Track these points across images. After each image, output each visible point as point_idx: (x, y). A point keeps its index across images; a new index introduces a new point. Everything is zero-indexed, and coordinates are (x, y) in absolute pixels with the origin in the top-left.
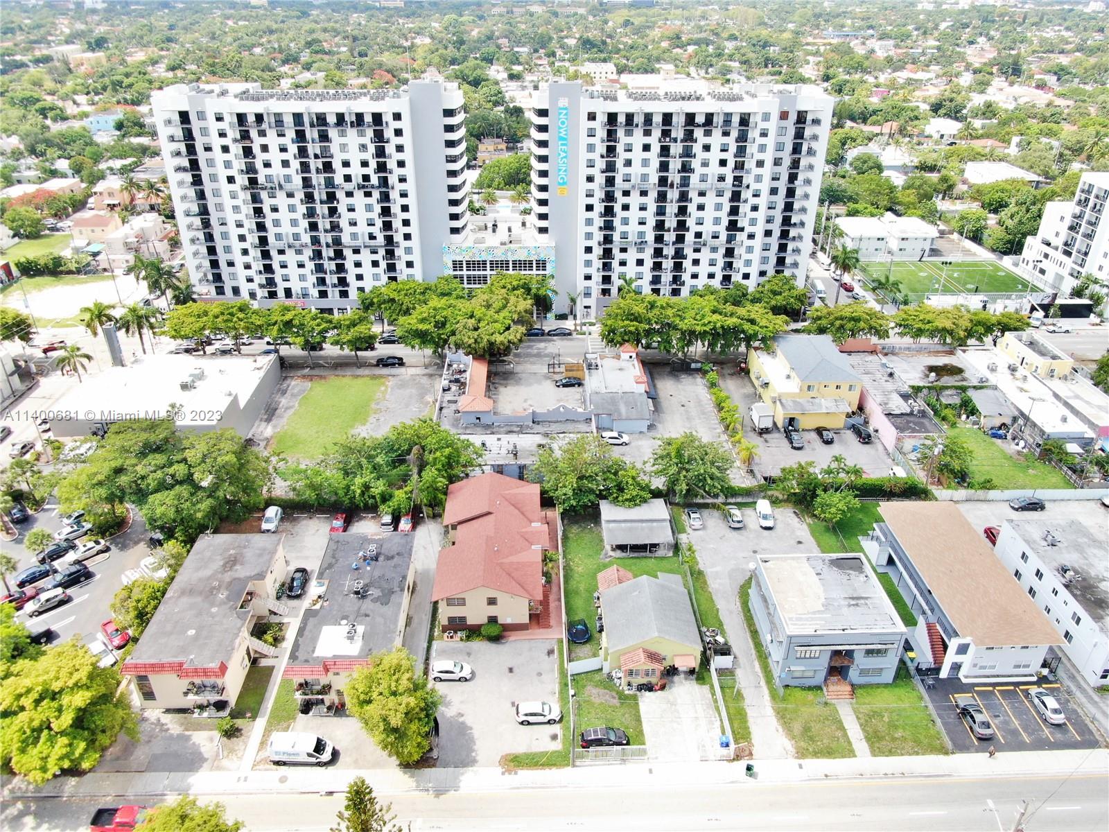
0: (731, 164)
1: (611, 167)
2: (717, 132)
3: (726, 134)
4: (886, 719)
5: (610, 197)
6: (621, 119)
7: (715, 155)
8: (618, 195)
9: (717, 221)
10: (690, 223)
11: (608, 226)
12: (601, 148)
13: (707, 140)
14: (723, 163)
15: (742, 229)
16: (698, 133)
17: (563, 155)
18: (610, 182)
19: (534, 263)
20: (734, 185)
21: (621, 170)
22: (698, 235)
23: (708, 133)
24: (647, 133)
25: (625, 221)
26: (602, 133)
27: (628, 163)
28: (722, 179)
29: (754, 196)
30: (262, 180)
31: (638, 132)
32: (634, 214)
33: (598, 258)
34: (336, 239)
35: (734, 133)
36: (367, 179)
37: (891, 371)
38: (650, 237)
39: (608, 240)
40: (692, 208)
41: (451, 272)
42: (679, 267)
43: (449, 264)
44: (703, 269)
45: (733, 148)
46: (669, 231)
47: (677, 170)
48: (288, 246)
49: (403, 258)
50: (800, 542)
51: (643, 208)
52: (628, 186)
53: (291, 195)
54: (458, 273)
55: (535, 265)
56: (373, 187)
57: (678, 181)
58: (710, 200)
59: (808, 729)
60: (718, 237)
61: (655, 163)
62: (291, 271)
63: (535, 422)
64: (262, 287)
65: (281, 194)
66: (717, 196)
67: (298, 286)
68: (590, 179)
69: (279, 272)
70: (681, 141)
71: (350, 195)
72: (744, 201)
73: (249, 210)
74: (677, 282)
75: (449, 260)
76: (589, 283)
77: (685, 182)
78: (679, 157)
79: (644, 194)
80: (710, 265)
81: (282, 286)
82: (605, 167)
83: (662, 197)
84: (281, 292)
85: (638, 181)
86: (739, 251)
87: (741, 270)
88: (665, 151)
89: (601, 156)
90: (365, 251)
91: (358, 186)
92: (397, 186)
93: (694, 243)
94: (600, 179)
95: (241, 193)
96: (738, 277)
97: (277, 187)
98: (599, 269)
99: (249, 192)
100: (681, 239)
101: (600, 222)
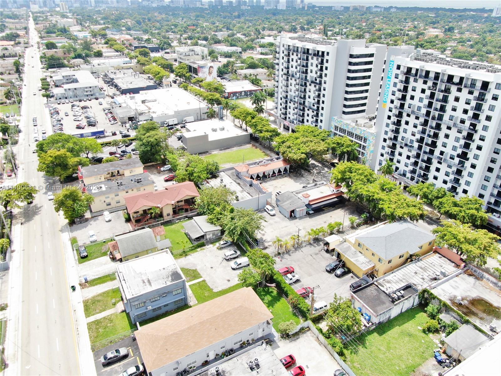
0: (471, 113)
1: (404, 98)
2: (465, 91)
3: (471, 93)
4: (109, 325)
5: (400, 115)
6: (413, 72)
7: (461, 106)
8: (404, 115)
9: (454, 148)
10: (439, 143)
11: (397, 131)
12: (401, 86)
13: (458, 94)
14: (465, 112)
15: (467, 159)
16: (454, 89)
17: (388, 86)
18: (402, 106)
19: (363, 138)
20: (469, 128)
21: (408, 101)
22: (442, 153)
24: (425, 83)
25: (405, 131)
26: (402, 77)
27: (412, 98)
28: (463, 122)
29: (480, 139)
30: (290, 72)
31: (421, 81)
32: (410, 128)
33: (389, 147)
34: (304, 102)
35: (476, 94)
36: (316, 80)
37: (437, 277)
38: (416, 145)
39: (395, 138)
40: (441, 135)
41: (333, 130)
42: (427, 169)
43: (333, 126)
44: (441, 176)
45: (473, 103)
46: (425, 145)
47: (437, 108)
48: (291, 100)
49: (320, 118)
50: (229, 281)
51: (415, 126)
52: (409, 111)
53: (295, 80)
54: (336, 132)
55: (363, 139)
56: (317, 84)
57: (437, 116)
58: (453, 133)
59: (99, 301)
60: (453, 159)
61: (426, 102)
62: (291, 111)
63: (251, 185)
64: (283, 114)
65: (293, 79)
66: (458, 132)
67: (292, 117)
68: (392, 102)
69: (288, 110)
70: (442, 91)
71: (310, 85)
72: (473, 141)
73: (285, 83)
74: (425, 177)
75: (333, 124)
76: (382, 158)
77: (440, 118)
78: (439, 101)
79: (417, 118)
80: (446, 175)
81: (288, 116)
82: (400, 97)
83: (426, 123)
84: (287, 118)
85: (416, 110)
86: (465, 173)
87: (463, 186)
88: (432, 96)
89: (399, 90)
90: (311, 111)
91: (312, 82)
92: (323, 85)
93: (439, 157)
94: (397, 103)
95: (284, 76)
96: (459, 190)
97: (293, 76)
98: (388, 153)
99: (286, 76)
100: (432, 152)
101: (394, 127)
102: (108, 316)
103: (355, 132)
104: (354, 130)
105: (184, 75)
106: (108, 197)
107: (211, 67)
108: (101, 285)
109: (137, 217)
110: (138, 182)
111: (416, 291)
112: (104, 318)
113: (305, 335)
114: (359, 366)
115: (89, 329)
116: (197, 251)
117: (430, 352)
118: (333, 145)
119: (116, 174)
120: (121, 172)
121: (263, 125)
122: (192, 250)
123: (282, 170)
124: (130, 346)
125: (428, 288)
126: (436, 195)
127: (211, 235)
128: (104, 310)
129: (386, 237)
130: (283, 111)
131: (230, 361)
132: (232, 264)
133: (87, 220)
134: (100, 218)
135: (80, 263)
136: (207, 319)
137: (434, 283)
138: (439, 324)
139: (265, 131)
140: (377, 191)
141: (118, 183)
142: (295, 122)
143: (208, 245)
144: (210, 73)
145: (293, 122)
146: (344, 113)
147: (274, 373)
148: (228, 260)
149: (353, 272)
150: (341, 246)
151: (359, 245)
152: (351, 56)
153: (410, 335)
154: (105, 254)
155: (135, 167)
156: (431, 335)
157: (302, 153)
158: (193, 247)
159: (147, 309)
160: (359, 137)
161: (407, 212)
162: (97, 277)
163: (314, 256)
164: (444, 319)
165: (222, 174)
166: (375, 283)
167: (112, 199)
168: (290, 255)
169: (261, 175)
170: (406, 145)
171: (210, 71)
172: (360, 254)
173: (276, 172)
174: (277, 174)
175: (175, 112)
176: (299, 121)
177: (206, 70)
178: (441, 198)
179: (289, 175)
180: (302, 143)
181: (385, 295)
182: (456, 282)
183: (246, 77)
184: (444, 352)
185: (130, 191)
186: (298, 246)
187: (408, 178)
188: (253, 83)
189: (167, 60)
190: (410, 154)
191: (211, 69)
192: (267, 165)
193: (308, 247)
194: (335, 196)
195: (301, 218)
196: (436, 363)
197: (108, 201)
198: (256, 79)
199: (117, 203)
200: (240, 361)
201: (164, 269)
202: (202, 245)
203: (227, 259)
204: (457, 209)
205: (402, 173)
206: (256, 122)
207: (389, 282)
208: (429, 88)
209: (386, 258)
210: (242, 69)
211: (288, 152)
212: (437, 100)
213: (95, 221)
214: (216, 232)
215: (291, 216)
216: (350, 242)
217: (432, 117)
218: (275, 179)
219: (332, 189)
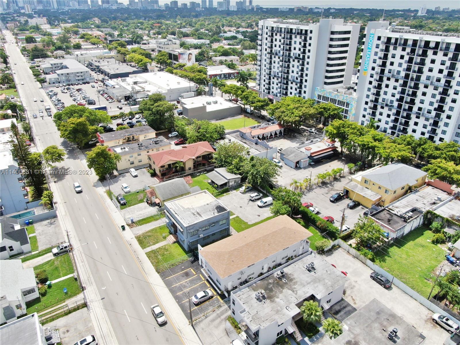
0: (445, 72)
1: (384, 64)
2: (440, 54)
3: (445, 55)
4: (165, 253)
5: (381, 79)
6: (393, 41)
7: (437, 66)
8: (385, 79)
9: (431, 104)
10: (417, 101)
11: (378, 94)
12: (381, 54)
13: (434, 57)
14: (441, 71)
15: (443, 112)
16: (430, 52)
17: (368, 56)
18: (382, 71)
19: (346, 103)
20: (445, 85)
21: (388, 67)
22: (420, 109)
23: (435, 53)
24: (404, 50)
25: (385, 93)
26: (382, 47)
27: (392, 64)
28: (439, 80)
29: (455, 93)
30: (273, 51)
31: (400, 48)
32: (390, 90)
33: (370, 108)
34: (288, 77)
35: (450, 55)
36: (299, 55)
37: (436, 202)
38: (396, 104)
39: (376, 100)
40: (419, 93)
41: (317, 99)
42: (407, 124)
43: (317, 96)
44: (419, 129)
45: (448, 64)
46: (405, 103)
47: (415, 71)
48: (275, 76)
49: (304, 89)
50: (259, 216)
51: (395, 88)
52: (390, 75)
53: (279, 58)
54: (319, 100)
55: (345, 105)
56: (300, 59)
57: (415, 77)
58: (430, 91)
59: (149, 236)
60: (430, 113)
61: (405, 66)
62: (275, 86)
63: (256, 144)
64: (266, 89)
65: (277, 57)
66: (434, 89)
67: (275, 91)
68: (373, 69)
69: (272, 85)
70: (420, 56)
71: (294, 61)
72: (449, 96)
73: (268, 61)
74: (405, 131)
75: (317, 94)
76: (364, 119)
77: (418, 78)
78: (417, 64)
79: (397, 81)
80: (423, 127)
81: (272, 90)
82: (381, 64)
83: (405, 84)
84: (271, 93)
85: (395, 74)
86: (441, 124)
87: (440, 135)
88: (411, 60)
89: (380, 58)
90: (294, 83)
91: (296, 58)
92: (307, 60)
93: (417, 113)
94: (378, 69)
95: (267, 55)
96: (436, 139)
97: (276, 54)
98: (370, 114)
99: (270, 55)
100: (410, 109)
101: (374, 91)
102: (162, 246)
103: (337, 99)
104: (337, 97)
105: (166, 61)
106: (132, 156)
107: (190, 54)
108: (147, 224)
109: (163, 171)
110: (156, 144)
111: (421, 212)
112: (159, 248)
113: (337, 251)
114: (388, 269)
115: (149, 257)
116: (224, 196)
117: (443, 256)
118: (321, 110)
119: (131, 139)
120: (136, 138)
121: (253, 97)
122: (219, 195)
123: (278, 133)
124: (190, 267)
125: (431, 210)
126: (419, 143)
127: (233, 183)
128: (157, 242)
129: (388, 173)
130: (267, 86)
131: (289, 267)
132: (259, 203)
133: (116, 176)
134: (127, 174)
135: (122, 209)
136: (260, 238)
137: (434, 207)
138: (445, 236)
139: (257, 102)
140: (371, 141)
141: (138, 144)
142: (279, 95)
143: (232, 191)
144: (189, 59)
145: (277, 96)
146: (326, 83)
147: (329, 272)
148: (253, 201)
149: (362, 205)
150: (349, 184)
151: (366, 182)
152: (333, 33)
153: (423, 246)
154: (141, 201)
155: (148, 133)
156: (439, 245)
157: (296, 116)
158: (218, 192)
159: (199, 237)
160: (341, 103)
161: (400, 154)
162: (141, 218)
163: (326, 195)
164: (448, 232)
165: (227, 136)
166: (386, 209)
167: (136, 158)
168: (305, 195)
169: (261, 137)
170: (387, 105)
171: (190, 57)
172: (367, 189)
173: (273, 134)
174: (273, 136)
175: (168, 90)
176: (283, 94)
177: (186, 57)
178: (423, 145)
179: (284, 137)
180: (294, 109)
181: (396, 216)
182: (451, 205)
183: (221, 63)
184: (453, 256)
185: (150, 151)
186: (310, 189)
187: (389, 134)
188: (229, 67)
189: (145, 50)
190: (390, 113)
191: (190, 56)
192: (265, 128)
193: (319, 188)
194: (331, 150)
195: (305, 168)
196: (449, 264)
197: (132, 160)
198: (232, 64)
199: (139, 162)
200: (297, 266)
201: (208, 204)
202: (227, 191)
203: (253, 199)
204: (438, 152)
205: (383, 130)
206: (247, 95)
207: (397, 207)
208: (408, 54)
209: (392, 189)
210: (216, 56)
211: (283, 116)
212: (415, 64)
213: (123, 177)
214: (237, 180)
215: (296, 166)
216: (356, 181)
217: (411, 78)
218: (272, 141)
219: (327, 144)
